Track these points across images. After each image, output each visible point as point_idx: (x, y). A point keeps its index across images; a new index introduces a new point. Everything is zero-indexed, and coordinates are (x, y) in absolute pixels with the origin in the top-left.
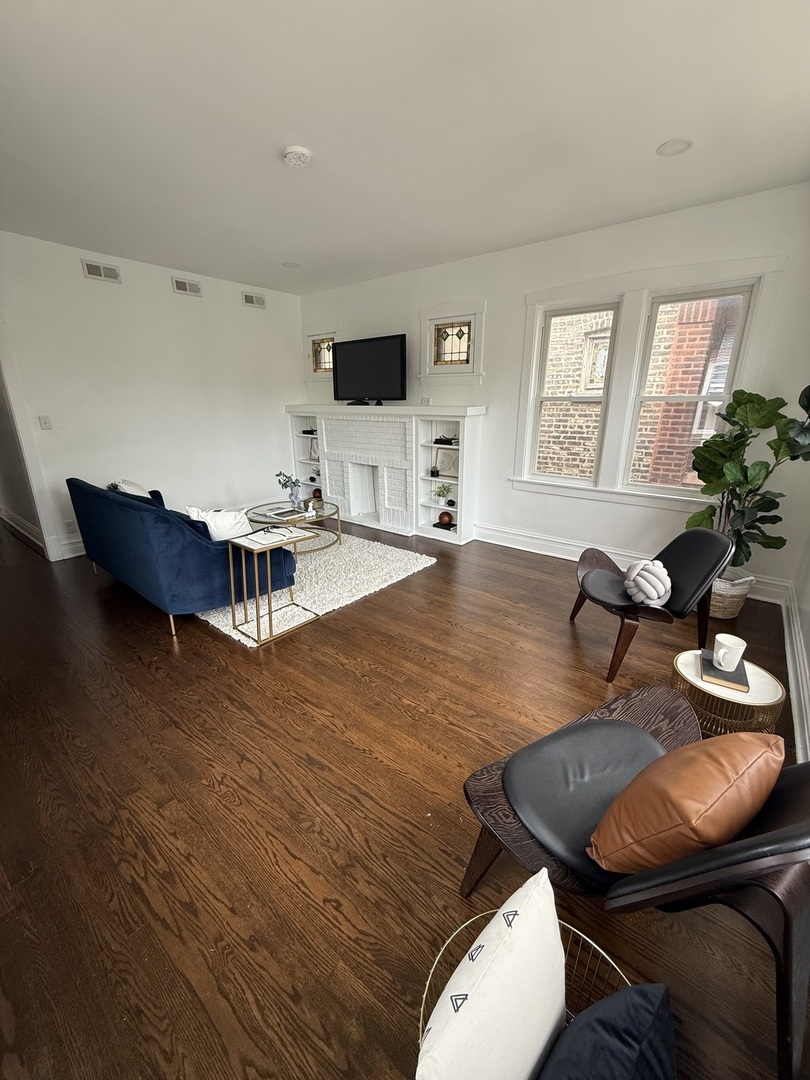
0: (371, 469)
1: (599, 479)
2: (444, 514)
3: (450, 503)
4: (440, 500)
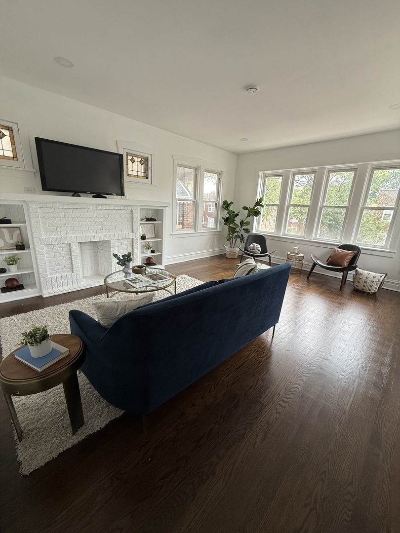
1: (197, 229)
2: (149, 259)
3: (153, 252)
4: (147, 251)
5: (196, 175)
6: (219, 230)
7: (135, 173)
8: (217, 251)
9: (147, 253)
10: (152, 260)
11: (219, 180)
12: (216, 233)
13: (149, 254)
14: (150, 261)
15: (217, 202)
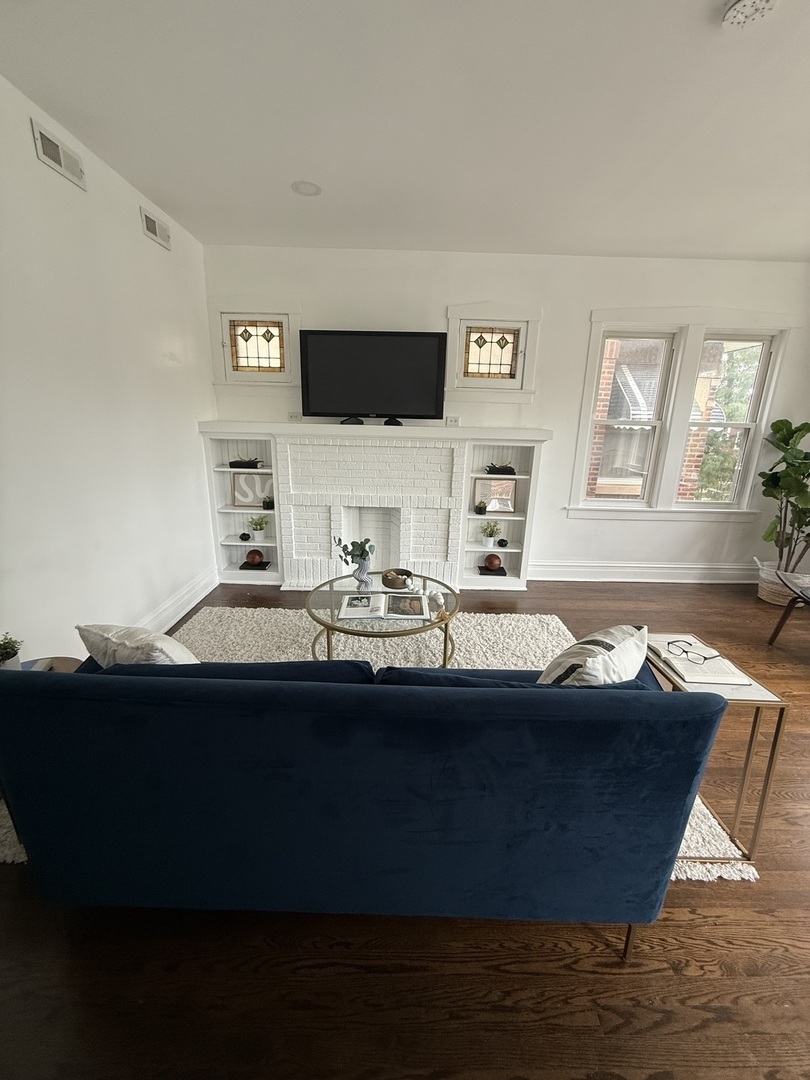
0: (357, 512)
1: (654, 500)
2: (491, 558)
3: (502, 543)
4: (487, 541)
5: (671, 353)
6: (744, 508)
7: (484, 369)
8: (729, 570)
9: (485, 546)
10: (497, 562)
11: (768, 359)
12: (732, 519)
13: (490, 547)
14: (491, 563)
15: (752, 426)
